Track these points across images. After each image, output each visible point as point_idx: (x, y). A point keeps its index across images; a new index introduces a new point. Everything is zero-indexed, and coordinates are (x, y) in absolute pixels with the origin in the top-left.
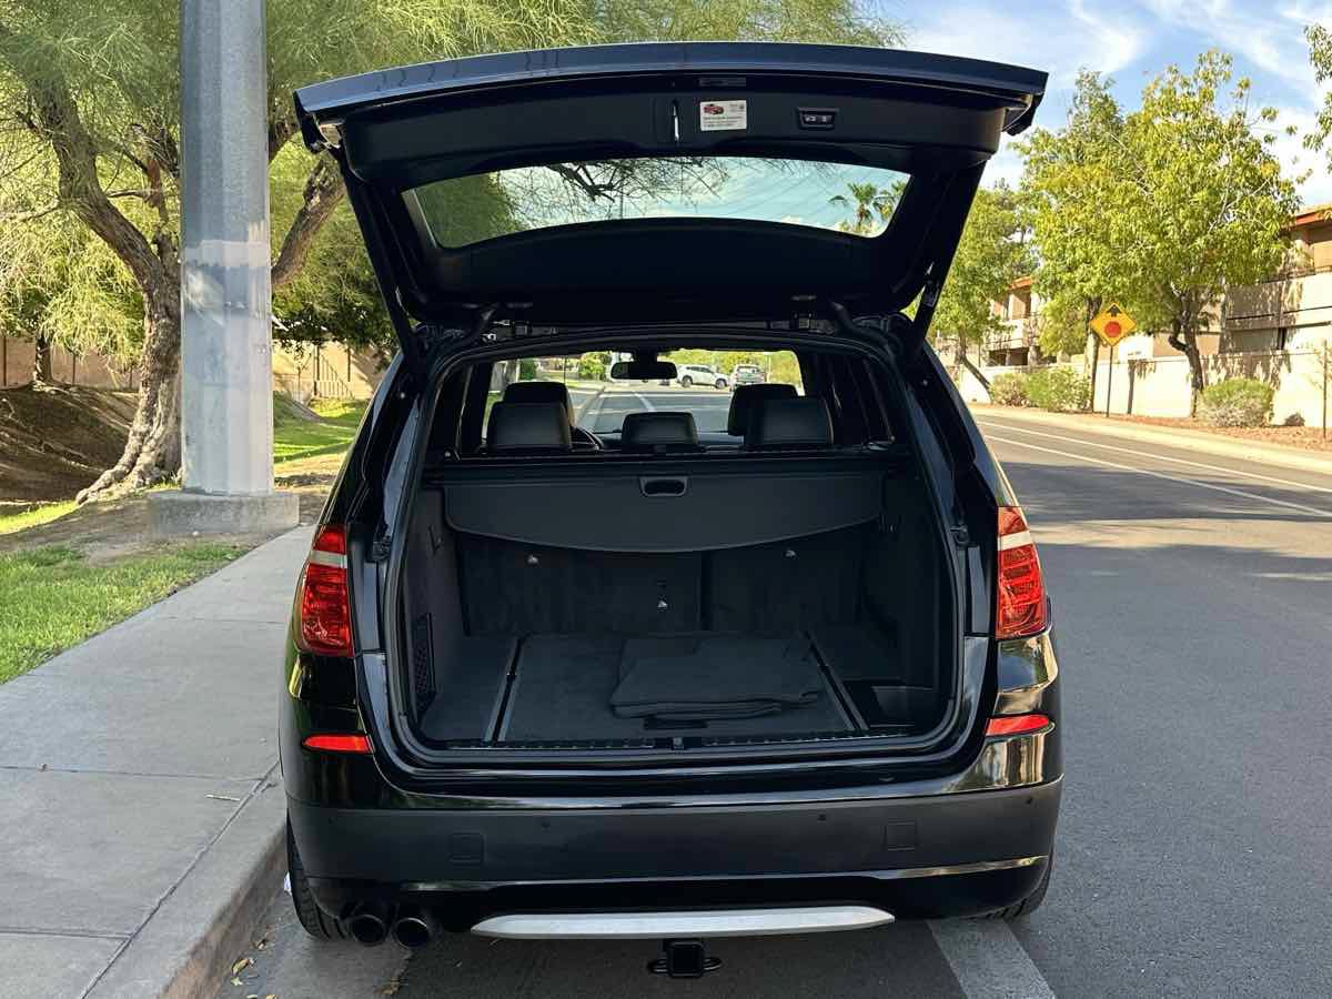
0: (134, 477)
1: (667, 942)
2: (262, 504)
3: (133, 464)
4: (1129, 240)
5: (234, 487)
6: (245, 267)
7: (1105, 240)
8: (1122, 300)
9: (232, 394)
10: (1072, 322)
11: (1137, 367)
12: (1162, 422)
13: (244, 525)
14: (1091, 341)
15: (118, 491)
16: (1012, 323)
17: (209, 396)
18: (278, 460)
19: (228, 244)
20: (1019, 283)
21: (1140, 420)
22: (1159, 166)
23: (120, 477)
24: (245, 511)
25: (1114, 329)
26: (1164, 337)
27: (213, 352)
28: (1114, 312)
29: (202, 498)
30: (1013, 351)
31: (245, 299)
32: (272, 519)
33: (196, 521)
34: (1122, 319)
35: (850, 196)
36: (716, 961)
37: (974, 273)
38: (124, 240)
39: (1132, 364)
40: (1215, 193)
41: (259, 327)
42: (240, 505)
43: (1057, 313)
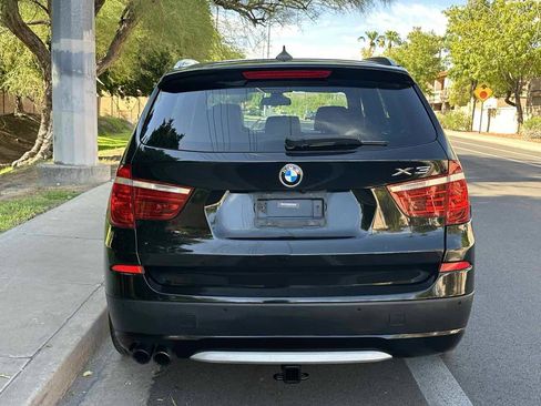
0: (39, 155)
1: (283, 366)
2: (91, 170)
3: (39, 149)
4: (492, 55)
5: (78, 161)
6: (82, 53)
7: (482, 54)
8: (489, 81)
9: (77, 117)
10: (464, 91)
11: (491, 112)
12: (503, 136)
13: (82, 180)
14: (472, 100)
15: (31, 161)
16: (435, 92)
17: (65, 117)
18: (101, 148)
19: (73, 41)
20: (441, 74)
21: (493, 134)
22: (507, 22)
23: (33, 155)
24: (83, 173)
25: (484, 95)
26: (503, 100)
27: (66, 95)
28: (484, 87)
29: (62, 167)
30: (436, 105)
31: (82, 70)
32: (97, 178)
33: (59, 177)
34: (488, 90)
35: (366, 37)
36: (307, 375)
37: (422, 70)
38: (32, 42)
39: (490, 110)
40: (532, 34)
41: (90, 84)
42: (80, 170)
43: (457, 87)
